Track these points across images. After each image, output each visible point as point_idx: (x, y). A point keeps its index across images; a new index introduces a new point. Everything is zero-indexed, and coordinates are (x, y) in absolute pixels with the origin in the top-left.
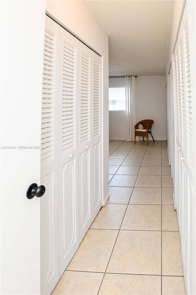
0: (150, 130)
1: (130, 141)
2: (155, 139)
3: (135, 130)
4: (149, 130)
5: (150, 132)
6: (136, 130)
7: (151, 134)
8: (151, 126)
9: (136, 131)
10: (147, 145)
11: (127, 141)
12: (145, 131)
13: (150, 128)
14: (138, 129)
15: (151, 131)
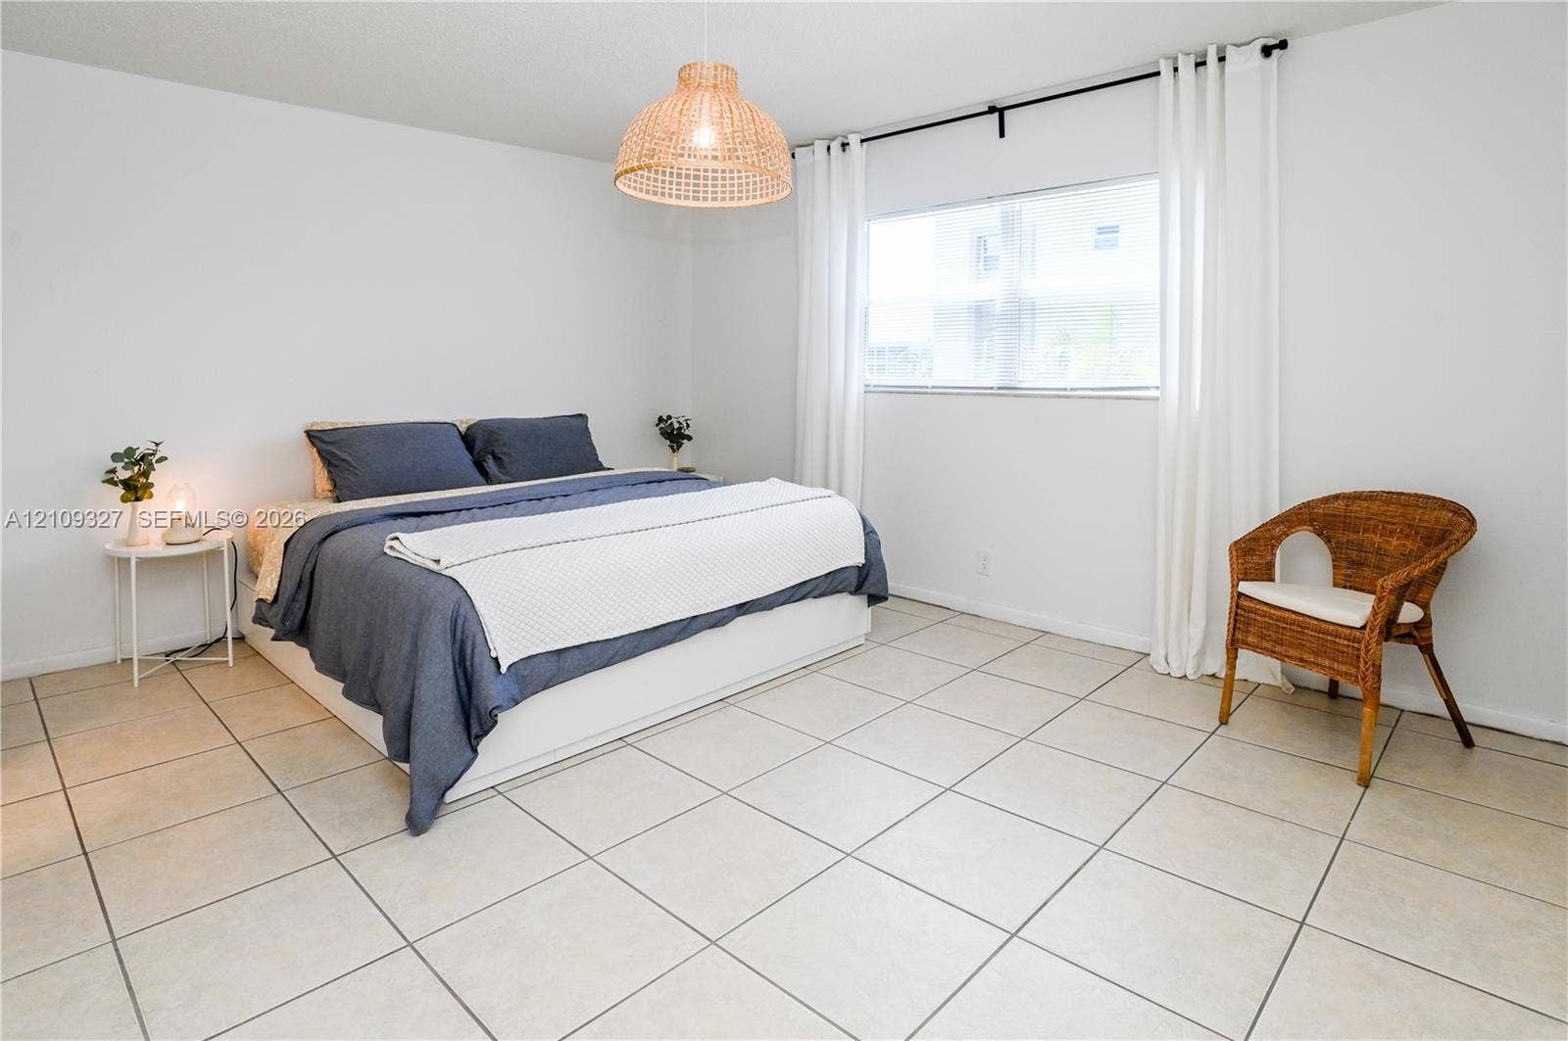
0: (1425, 606)
1: (1191, 676)
2: (1469, 711)
3: (1234, 586)
4: (1410, 613)
5: (1419, 636)
6: (1245, 587)
7: (1427, 649)
8: (1439, 570)
9: (1240, 595)
10: (1365, 782)
11: (1162, 668)
12: (1352, 610)
13: (1418, 589)
14: (1266, 574)
15: (1425, 624)
